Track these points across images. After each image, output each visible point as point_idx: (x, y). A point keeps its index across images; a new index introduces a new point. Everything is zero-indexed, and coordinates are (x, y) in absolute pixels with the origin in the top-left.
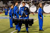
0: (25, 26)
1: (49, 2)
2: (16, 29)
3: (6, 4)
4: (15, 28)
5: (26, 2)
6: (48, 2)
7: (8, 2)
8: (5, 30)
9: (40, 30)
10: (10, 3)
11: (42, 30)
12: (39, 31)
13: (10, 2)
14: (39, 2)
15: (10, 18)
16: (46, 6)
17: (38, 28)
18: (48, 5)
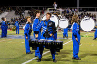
0: (50, 51)
1: (89, 13)
2: (36, 56)
3: (21, 15)
4: (34, 54)
5: (53, 13)
6: (87, 14)
7: (24, 12)
8: (18, 56)
9: (74, 58)
10: (26, 14)
11: (78, 59)
12: (72, 60)
13: (26, 11)
14: (73, 13)
15: (26, 37)
16: (85, 20)
17: (72, 56)
18: (88, 18)
